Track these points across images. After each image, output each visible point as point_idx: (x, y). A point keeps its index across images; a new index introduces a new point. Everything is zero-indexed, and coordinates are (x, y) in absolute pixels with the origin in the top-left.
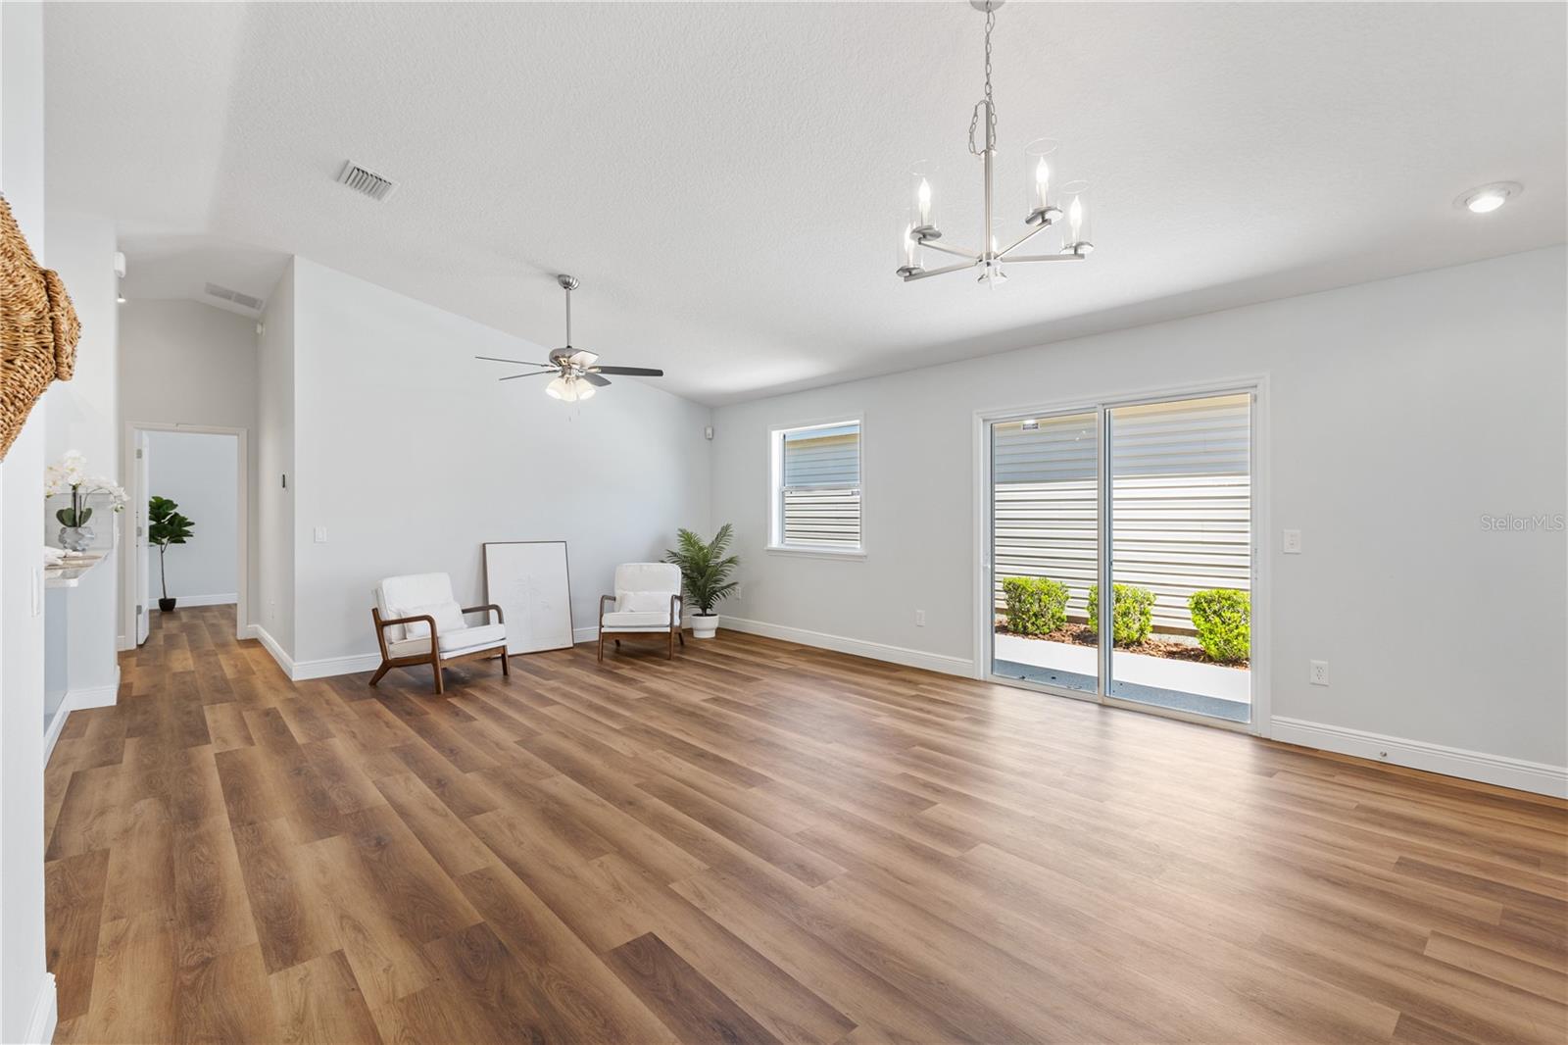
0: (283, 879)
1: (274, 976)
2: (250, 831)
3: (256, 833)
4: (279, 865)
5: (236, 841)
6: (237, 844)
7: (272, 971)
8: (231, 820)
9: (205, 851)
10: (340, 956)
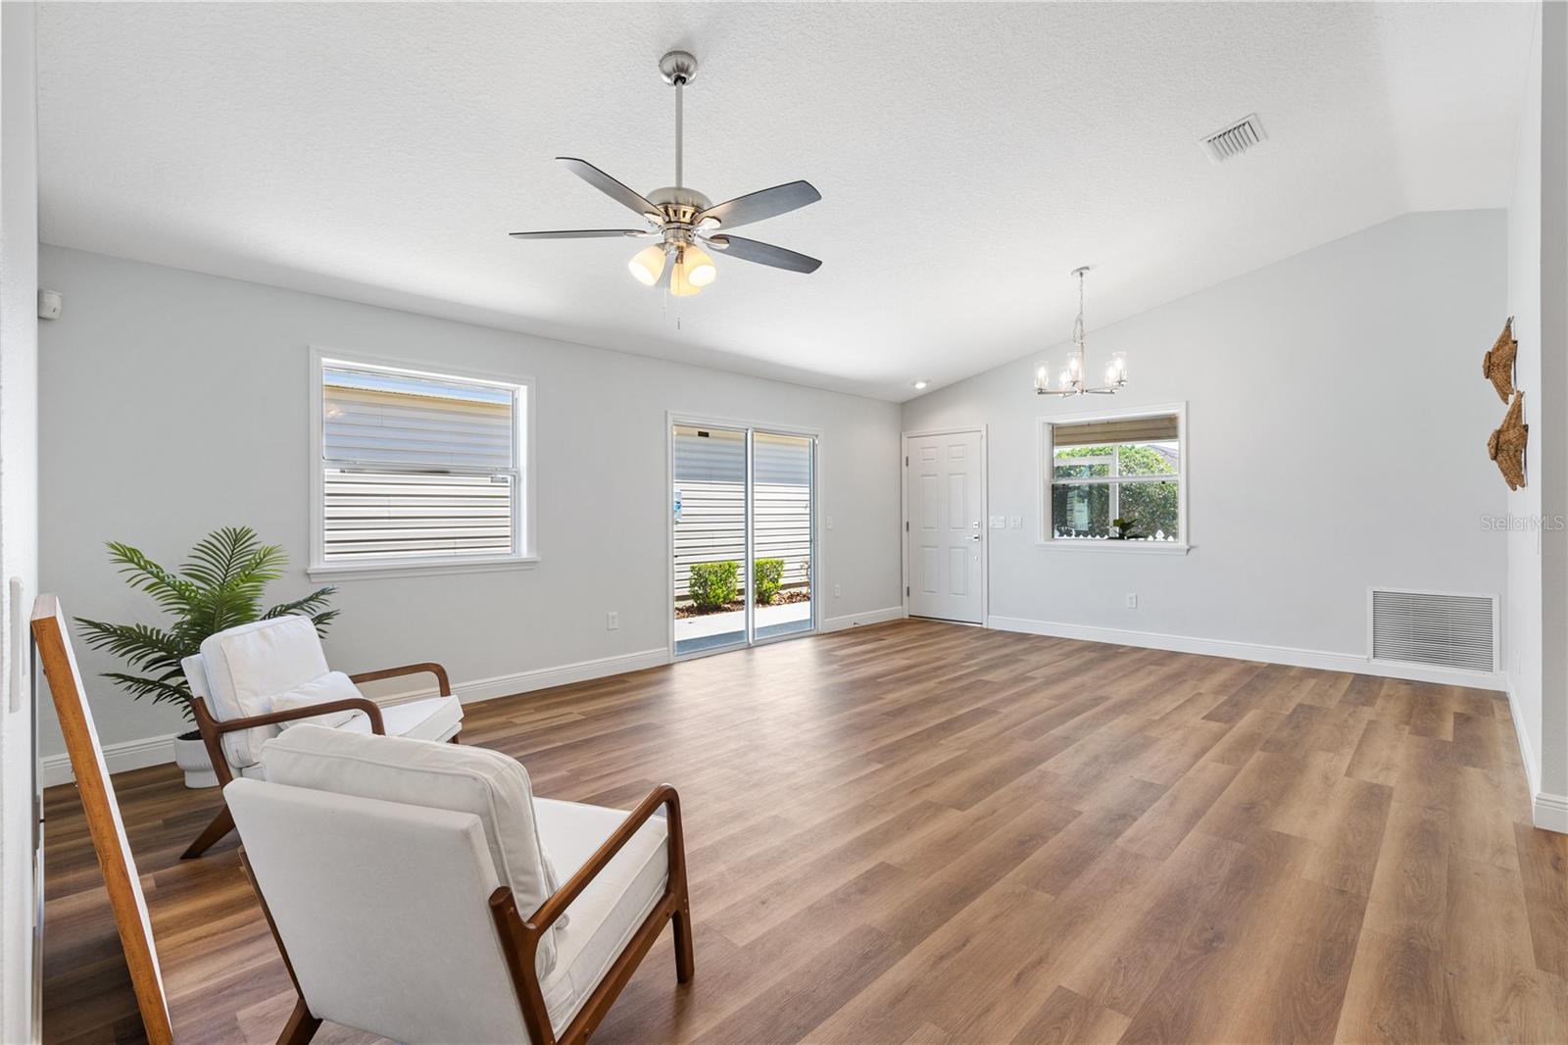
0: (1349, 824)
1: (1392, 785)
2: (1349, 883)
3: (1345, 877)
4: (1346, 835)
5: (1371, 882)
6: (1371, 876)
7: (1391, 789)
8: (1362, 914)
9: (1409, 890)
10: (1348, 774)
